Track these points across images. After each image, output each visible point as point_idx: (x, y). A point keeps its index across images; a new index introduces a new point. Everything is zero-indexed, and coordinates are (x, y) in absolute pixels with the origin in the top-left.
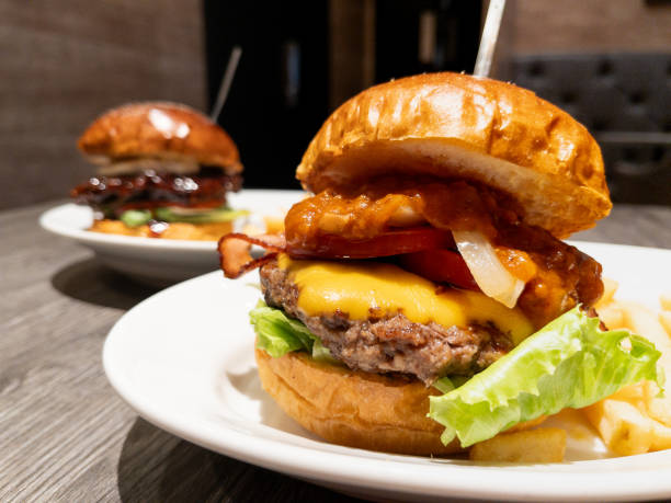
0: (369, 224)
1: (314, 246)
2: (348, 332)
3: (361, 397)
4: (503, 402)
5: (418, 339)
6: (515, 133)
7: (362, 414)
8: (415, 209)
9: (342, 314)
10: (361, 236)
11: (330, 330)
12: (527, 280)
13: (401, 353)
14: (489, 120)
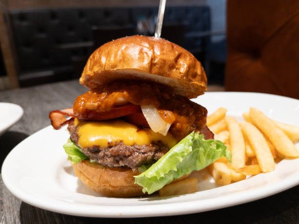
0: (106, 106)
1: (85, 116)
2: (100, 153)
3: (110, 177)
4: (162, 175)
5: (128, 153)
6: (161, 63)
7: (112, 184)
8: (124, 98)
9: (96, 146)
10: (104, 111)
11: (93, 153)
12: (172, 123)
13: (121, 159)
14: (150, 59)
